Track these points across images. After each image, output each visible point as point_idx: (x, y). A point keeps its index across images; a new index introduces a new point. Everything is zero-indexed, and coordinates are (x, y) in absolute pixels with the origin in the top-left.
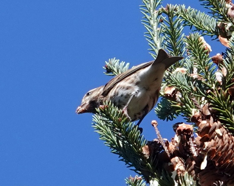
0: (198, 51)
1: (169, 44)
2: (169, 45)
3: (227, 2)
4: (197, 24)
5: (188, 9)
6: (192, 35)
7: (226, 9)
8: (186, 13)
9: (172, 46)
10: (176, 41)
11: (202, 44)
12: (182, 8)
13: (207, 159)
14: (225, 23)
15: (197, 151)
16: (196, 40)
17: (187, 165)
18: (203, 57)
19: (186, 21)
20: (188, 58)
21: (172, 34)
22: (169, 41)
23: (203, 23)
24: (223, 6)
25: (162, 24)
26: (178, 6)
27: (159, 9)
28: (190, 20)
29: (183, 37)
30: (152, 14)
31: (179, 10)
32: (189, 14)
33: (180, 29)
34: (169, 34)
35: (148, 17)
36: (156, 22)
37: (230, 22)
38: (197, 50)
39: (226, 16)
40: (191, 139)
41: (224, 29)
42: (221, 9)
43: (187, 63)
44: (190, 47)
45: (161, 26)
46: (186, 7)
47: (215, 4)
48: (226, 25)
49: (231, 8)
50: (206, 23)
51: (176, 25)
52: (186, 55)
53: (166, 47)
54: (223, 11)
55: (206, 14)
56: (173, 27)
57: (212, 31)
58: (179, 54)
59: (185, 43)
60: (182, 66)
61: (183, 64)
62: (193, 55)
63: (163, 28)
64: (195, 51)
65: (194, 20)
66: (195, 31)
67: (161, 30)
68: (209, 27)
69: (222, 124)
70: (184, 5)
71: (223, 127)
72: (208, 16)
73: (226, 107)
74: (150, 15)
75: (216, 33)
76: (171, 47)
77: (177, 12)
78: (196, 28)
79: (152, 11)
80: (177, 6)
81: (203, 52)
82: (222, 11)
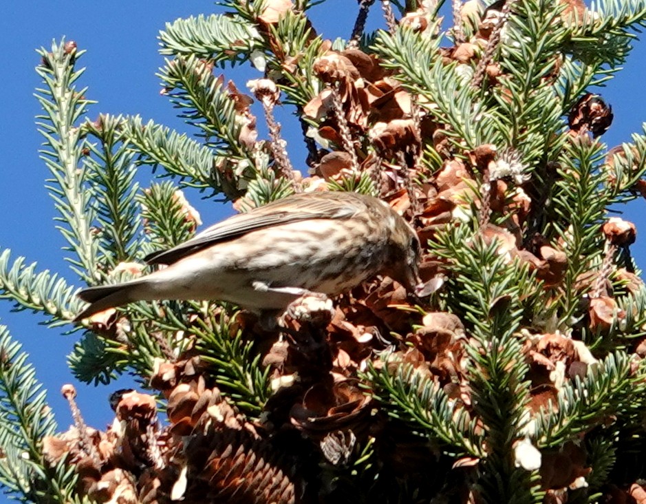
0: (170, 223)
1: (102, 206)
2: (102, 208)
3: (238, 110)
4: (167, 161)
5: (147, 127)
6: (158, 187)
7: (236, 127)
8: (142, 135)
9: (109, 210)
10: (119, 200)
11: (179, 208)
12: (133, 122)
13: (187, 476)
14: (233, 161)
15: (164, 457)
16: (165, 199)
17: (141, 487)
18: (180, 238)
19: (143, 154)
20: (147, 240)
21: (110, 182)
22: (103, 200)
23: (182, 160)
24: (230, 121)
25: (86, 159)
26: (126, 118)
27: (82, 125)
28: (152, 151)
29: (136, 192)
30: (64, 135)
31: (127, 128)
32: (151, 137)
33: (129, 173)
34: (102, 183)
35: (55, 144)
36: (73, 155)
37: (243, 157)
38: (168, 221)
39: (235, 142)
40: (152, 428)
41: (231, 174)
42: (225, 126)
43: (143, 250)
44: (152, 214)
45: (84, 166)
46: (144, 122)
47: (210, 115)
48: (235, 165)
49: (246, 125)
50: (188, 158)
51: (120, 163)
52: (142, 232)
53: (95, 212)
54: (229, 131)
55: (190, 140)
56: (113, 168)
57: (204, 177)
58: (127, 230)
59: (139, 205)
60: (133, 259)
61: (135, 252)
62: (158, 232)
63: (89, 170)
64: (162, 225)
65: (161, 151)
66: (163, 176)
67: (84, 174)
68: (196, 167)
69: (223, 394)
70: (138, 115)
71: (224, 402)
72: (193, 143)
73: (234, 354)
74: (59, 138)
75: (211, 182)
76: (107, 213)
77: (123, 132)
78: (167, 169)
79: (63, 129)
80: (123, 119)
81: (182, 228)
82: (226, 133)
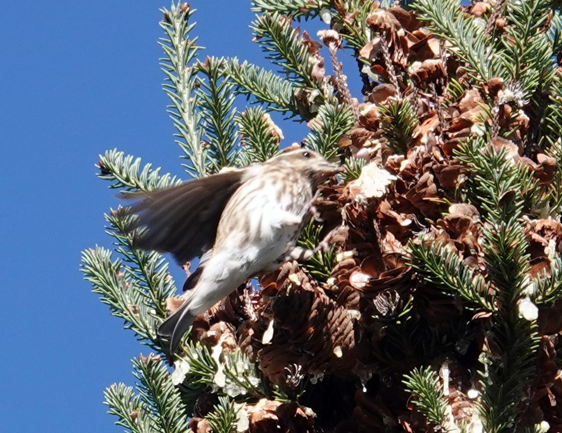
0: (260, 138)
1: (209, 125)
2: (209, 127)
3: (310, 53)
4: (258, 92)
5: (243, 66)
6: (251, 111)
7: (309, 66)
8: (239, 72)
9: (215, 128)
10: (222, 121)
11: (267, 126)
12: (232, 62)
13: (274, 326)
14: (307, 91)
15: (257, 312)
16: (256, 120)
17: (239, 336)
18: (268, 149)
19: (239, 86)
20: (243, 151)
21: (216, 108)
22: (210, 121)
23: (269, 91)
24: (305, 60)
25: (197, 90)
26: (226, 59)
27: (194, 64)
28: (246, 84)
29: (235, 114)
30: (181, 72)
31: (227, 67)
32: (246, 74)
33: (229, 101)
34: (210, 108)
35: (174, 79)
36: (187, 87)
37: (316, 89)
38: (259, 136)
39: (309, 77)
40: (247, 291)
41: (306, 101)
42: (301, 65)
43: (240, 158)
44: (247, 131)
45: (196, 95)
46: (241, 62)
47: (290, 57)
48: (309, 94)
49: (317, 63)
50: (274, 89)
51: (223, 93)
52: (239, 145)
53: (204, 130)
54: (304, 69)
55: (274, 75)
56: (217, 97)
57: (286, 104)
58: (228, 143)
59: (237, 124)
60: (232, 164)
61: (234, 160)
62: (251, 144)
63: (200, 98)
64: (254, 139)
65: (253, 84)
66: (255, 103)
67: (196, 101)
68: (280, 96)
69: (301, 265)
70: (236, 57)
71: (301, 271)
72: (277, 78)
73: (308, 235)
74: (177, 74)
75: (291, 107)
76: (213, 130)
77: (225, 70)
78: (257, 97)
79: (180, 68)
80: (225, 60)
81: (269, 141)
82: (302, 70)
